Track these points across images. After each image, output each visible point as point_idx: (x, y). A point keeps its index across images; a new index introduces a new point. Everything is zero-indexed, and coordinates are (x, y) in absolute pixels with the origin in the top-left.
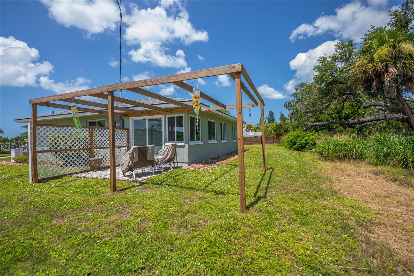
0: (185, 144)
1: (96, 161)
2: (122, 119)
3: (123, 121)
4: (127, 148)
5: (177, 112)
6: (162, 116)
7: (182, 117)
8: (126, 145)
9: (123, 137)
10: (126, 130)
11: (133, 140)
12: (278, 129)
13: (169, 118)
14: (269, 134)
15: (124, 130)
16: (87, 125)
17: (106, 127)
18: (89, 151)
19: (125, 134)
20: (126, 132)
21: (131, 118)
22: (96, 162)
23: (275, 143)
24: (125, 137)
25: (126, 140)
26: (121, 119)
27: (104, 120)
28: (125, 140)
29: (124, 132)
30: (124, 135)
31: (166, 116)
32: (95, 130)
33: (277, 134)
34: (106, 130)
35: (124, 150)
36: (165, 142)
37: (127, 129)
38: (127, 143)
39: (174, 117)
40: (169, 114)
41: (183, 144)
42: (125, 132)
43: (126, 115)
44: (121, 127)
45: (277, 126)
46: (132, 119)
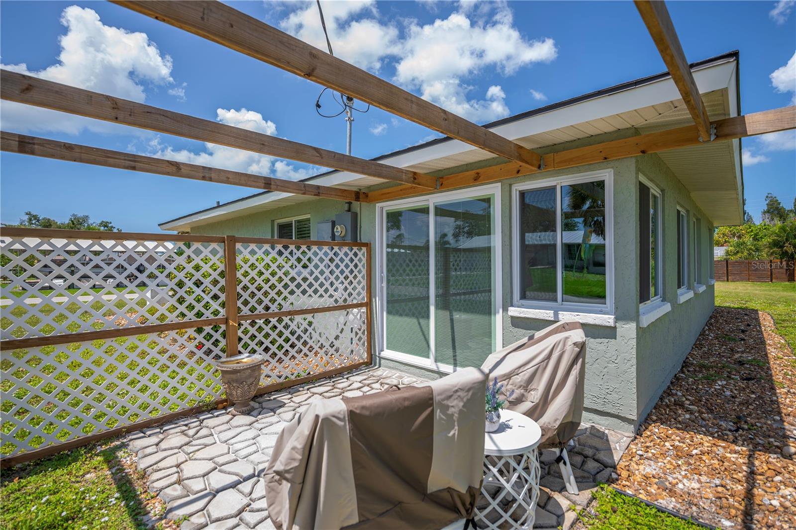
0: (617, 319)
1: (234, 376)
2: (353, 210)
3: (355, 217)
4: (364, 309)
5: (570, 161)
6: (494, 190)
7: (601, 184)
8: (363, 299)
9: (352, 272)
10: (364, 249)
11: (384, 285)
12: (787, 240)
13: (523, 194)
14: (750, 254)
15: (355, 249)
16: (273, 236)
17: (312, 239)
18: (223, 327)
19: (360, 260)
20: (362, 253)
21: (379, 205)
22: (233, 381)
23: (777, 278)
24: (360, 272)
25: (364, 283)
26: (349, 210)
27: (308, 216)
28: (359, 283)
29: (356, 255)
30: (356, 266)
31: (510, 185)
32: (289, 250)
33: (784, 254)
34: (312, 251)
35: (356, 317)
36: (508, 303)
37: (366, 245)
38: (364, 293)
39: (553, 188)
40: (530, 177)
41: (607, 320)
42: (360, 255)
43: (361, 196)
44: (349, 240)
45: (785, 231)
46: (382, 208)
